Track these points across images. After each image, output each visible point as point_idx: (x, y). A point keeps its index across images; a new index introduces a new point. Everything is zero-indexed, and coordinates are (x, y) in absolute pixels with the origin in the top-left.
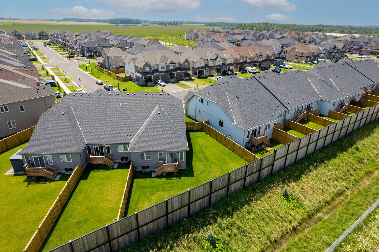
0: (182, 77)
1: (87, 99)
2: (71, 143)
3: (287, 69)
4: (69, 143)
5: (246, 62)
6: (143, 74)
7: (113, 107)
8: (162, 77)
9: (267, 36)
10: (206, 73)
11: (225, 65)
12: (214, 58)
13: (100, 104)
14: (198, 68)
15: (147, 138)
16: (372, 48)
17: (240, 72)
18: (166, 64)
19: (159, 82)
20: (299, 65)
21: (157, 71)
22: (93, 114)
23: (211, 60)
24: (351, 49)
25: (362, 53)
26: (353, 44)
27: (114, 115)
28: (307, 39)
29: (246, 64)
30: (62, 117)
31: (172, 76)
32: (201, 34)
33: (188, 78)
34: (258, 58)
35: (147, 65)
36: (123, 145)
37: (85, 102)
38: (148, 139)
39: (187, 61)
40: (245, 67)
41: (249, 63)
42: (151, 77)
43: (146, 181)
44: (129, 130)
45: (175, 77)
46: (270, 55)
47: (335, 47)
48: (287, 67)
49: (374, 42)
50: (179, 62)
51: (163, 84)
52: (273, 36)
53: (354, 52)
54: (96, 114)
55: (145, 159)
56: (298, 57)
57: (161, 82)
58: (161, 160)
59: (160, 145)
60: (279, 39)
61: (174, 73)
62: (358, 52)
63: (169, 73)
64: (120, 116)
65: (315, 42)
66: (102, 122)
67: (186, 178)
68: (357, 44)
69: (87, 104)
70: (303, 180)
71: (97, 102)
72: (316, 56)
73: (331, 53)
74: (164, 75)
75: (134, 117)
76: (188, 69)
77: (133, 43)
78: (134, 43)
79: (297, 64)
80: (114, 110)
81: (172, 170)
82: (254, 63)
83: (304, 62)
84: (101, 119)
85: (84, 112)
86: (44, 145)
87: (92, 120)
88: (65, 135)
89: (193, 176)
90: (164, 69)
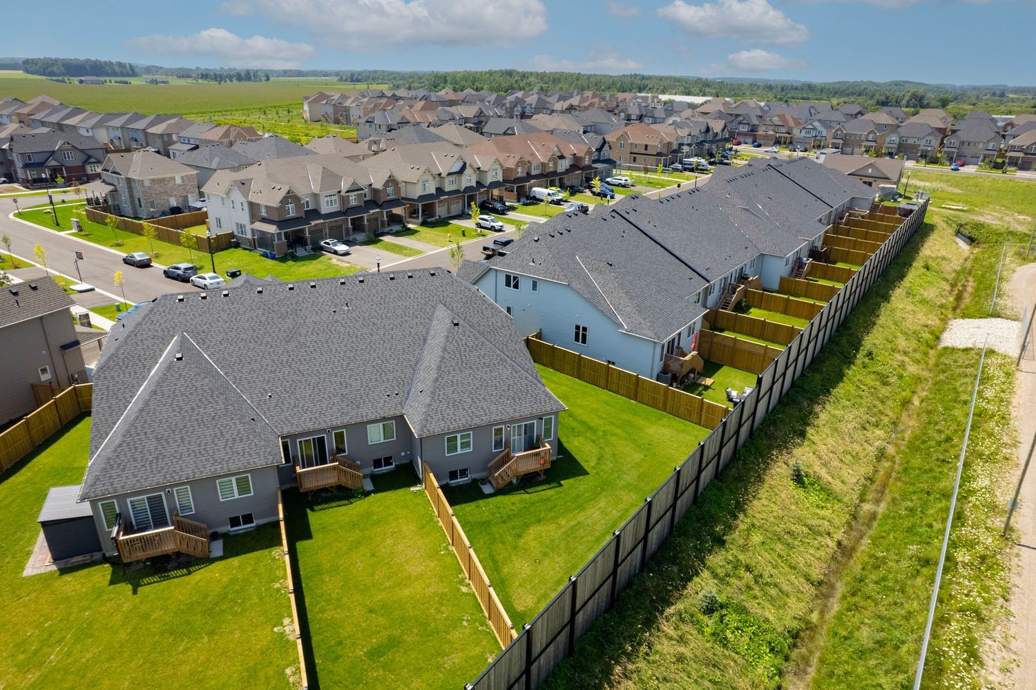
0: (383, 226)
1: (226, 308)
2: (241, 440)
3: (624, 186)
4: (234, 440)
5: (529, 177)
6: (281, 224)
7: (315, 323)
8: (331, 229)
9: (531, 105)
10: (440, 211)
11: (483, 186)
12: (457, 168)
13: (273, 318)
14: (422, 198)
15: (453, 393)
16: (776, 129)
17: (519, 201)
18: (340, 192)
19: (328, 244)
20: (648, 176)
21: (315, 213)
22: (262, 348)
23: (449, 174)
24: (735, 132)
25: (759, 141)
26: (736, 122)
27: (327, 343)
28: (634, 112)
29: (532, 181)
30: (179, 368)
31: (357, 226)
32: (354, 105)
33: (396, 228)
34: (556, 164)
35: (291, 197)
36: (381, 425)
37: (225, 316)
38: (456, 396)
39: (392, 181)
40: (531, 188)
41: (536, 177)
42: (302, 231)
43: (478, 506)
44: (385, 379)
45: (367, 227)
46: (581, 154)
47: (708, 130)
48: (623, 182)
49: (778, 116)
50: (371, 185)
51: (342, 248)
52: (548, 106)
53: (741, 139)
54: (271, 347)
55: (459, 451)
56: (639, 156)
57: (335, 244)
58: (498, 444)
59: (493, 407)
60: (562, 112)
61: (362, 217)
62: (750, 140)
63: (349, 218)
64: (346, 346)
65: (653, 117)
66: (301, 368)
67: (571, 481)
68: (744, 122)
69: (231, 322)
70: (811, 437)
71: (260, 312)
72: (674, 151)
73: (701, 143)
74: (336, 224)
75: (384, 342)
76: (396, 202)
77: (170, 135)
78: (175, 138)
79: (642, 174)
80: (322, 329)
81: (532, 466)
82: (549, 177)
83: (661, 167)
84: (293, 360)
85: (231, 345)
86: (157, 458)
87: (267, 365)
88: (213, 419)
89: (586, 473)
90: (336, 207)
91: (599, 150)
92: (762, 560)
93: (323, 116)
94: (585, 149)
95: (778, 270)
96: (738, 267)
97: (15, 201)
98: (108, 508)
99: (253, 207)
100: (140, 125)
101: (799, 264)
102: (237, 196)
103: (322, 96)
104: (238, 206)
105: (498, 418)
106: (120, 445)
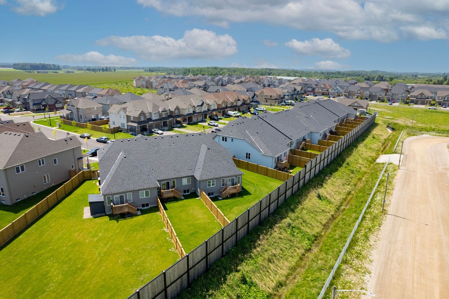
0: (174, 125)
2: (146, 180)
4: (144, 180)
5: (227, 107)
6: (139, 123)
7: (164, 149)
8: (155, 125)
9: (225, 81)
10: (194, 119)
11: (210, 111)
12: (200, 104)
13: (151, 147)
14: (188, 114)
15: (209, 168)
16: (322, 90)
17: (223, 116)
18: (159, 112)
19: (155, 130)
20: (272, 107)
21: (150, 120)
22: (148, 155)
23: (198, 106)
24: (306, 91)
25: (316, 94)
26: (306, 87)
28: (266, 83)
29: (228, 109)
30: (125, 160)
31: (165, 124)
32: (154, 81)
33: (179, 125)
34: (237, 103)
35: (142, 113)
36: (187, 178)
38: (210, 169)
39: (177, 108)
40: (227, 111)
41: (229, 107)
42: (146, 126)
44: (187, 165)
45: (168, 125)
46: (246, 99)
47: (295, 90)
48: (262, 109)
49: (323, 84)
50: (170, 110)
51: (160, 132)
52: (232, 81)
53: (309, 93)
54: (151, 155)
55: (211, 186)
56: (268, 100)
57: (157, 131)
58: (223, 185)
59: (222, 173)
60: (238, 83)
61: (167, 121)
62: (312, 94)
63: (162, 121)
64: (174, 155)
65: (274, 85)
66: (161, 161)
67: (246, 196)
68: (310, 87)
69: (138, 148)
70: (325, 186)
72: (282, 98)
73: (292, 95)
74: (157, 124)
75: (186, 154)
76: (179, 116)
79: (270, 107)
80: (166, 150)
81: (234, 191)
82: (234, 108)
83: (277, 104)
84: (158, 159)
85: (139, 154)
86: (122, 184)
87: (151, 160)
88: (137, 174)
89: (251, 194)
90: (157, 118)
91: (253, 97)
92: (307, 217)
93: (141, 85)
94: (248, 97)
95: (318, 137)
96: (303, 136)
97: (34, 117)
98: (109, 198)
99: (128, 117)
100: (73, 89)
101: (325, 136)
102: (122, 113)
103: (141, 78)
104: (122, 117)
105: (223, 176)
106: (111, 181)
